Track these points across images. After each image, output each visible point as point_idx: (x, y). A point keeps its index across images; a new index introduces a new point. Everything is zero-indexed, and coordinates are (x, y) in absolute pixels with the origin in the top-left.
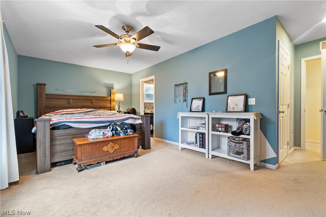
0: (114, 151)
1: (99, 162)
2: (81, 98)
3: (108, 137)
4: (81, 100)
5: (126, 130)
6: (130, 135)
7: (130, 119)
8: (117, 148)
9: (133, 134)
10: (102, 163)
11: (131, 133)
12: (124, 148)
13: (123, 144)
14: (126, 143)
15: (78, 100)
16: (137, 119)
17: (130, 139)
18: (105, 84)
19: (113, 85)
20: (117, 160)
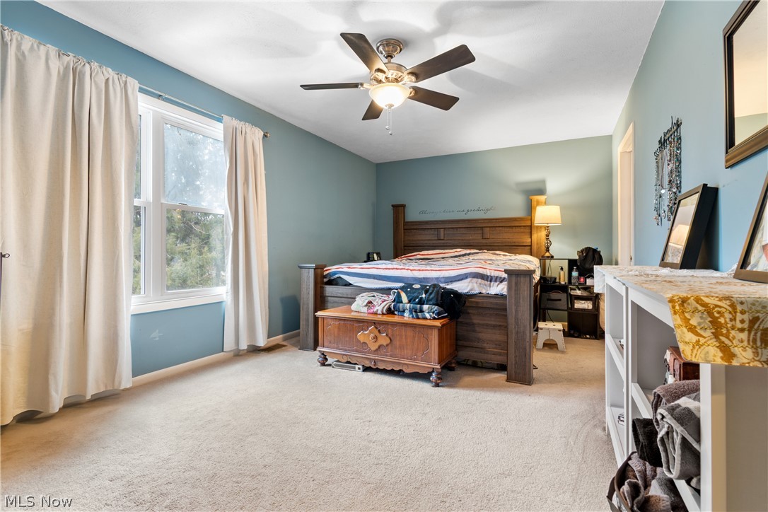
0: (377, 347)
1: (349, 360)
2: (460, 225)
3: (376, 313)
4: (461, 229)
5: (419, 306)
6: (426, 318)
7: (469, 280)
8: (385, 344)
9: (434, 318)
10: (357, 366)
11: (428, 316)
12: (401, 347)
13: (398, 338)
14: (406, 338)
15: (455, 230)
16: (496, 281)
17: (417, 329)
18: (518, 184)
19: (543, 182)
20: (384, 372)
